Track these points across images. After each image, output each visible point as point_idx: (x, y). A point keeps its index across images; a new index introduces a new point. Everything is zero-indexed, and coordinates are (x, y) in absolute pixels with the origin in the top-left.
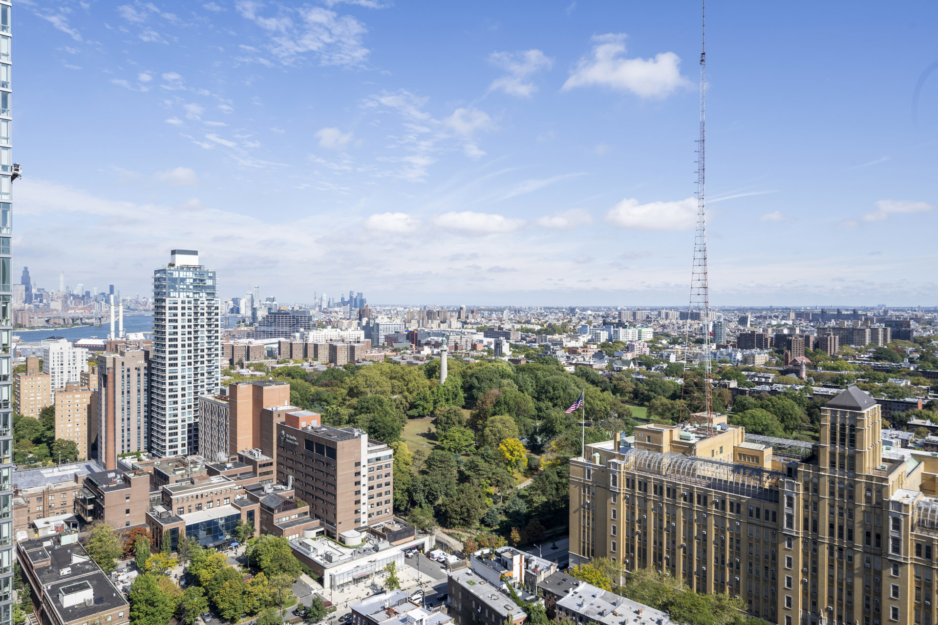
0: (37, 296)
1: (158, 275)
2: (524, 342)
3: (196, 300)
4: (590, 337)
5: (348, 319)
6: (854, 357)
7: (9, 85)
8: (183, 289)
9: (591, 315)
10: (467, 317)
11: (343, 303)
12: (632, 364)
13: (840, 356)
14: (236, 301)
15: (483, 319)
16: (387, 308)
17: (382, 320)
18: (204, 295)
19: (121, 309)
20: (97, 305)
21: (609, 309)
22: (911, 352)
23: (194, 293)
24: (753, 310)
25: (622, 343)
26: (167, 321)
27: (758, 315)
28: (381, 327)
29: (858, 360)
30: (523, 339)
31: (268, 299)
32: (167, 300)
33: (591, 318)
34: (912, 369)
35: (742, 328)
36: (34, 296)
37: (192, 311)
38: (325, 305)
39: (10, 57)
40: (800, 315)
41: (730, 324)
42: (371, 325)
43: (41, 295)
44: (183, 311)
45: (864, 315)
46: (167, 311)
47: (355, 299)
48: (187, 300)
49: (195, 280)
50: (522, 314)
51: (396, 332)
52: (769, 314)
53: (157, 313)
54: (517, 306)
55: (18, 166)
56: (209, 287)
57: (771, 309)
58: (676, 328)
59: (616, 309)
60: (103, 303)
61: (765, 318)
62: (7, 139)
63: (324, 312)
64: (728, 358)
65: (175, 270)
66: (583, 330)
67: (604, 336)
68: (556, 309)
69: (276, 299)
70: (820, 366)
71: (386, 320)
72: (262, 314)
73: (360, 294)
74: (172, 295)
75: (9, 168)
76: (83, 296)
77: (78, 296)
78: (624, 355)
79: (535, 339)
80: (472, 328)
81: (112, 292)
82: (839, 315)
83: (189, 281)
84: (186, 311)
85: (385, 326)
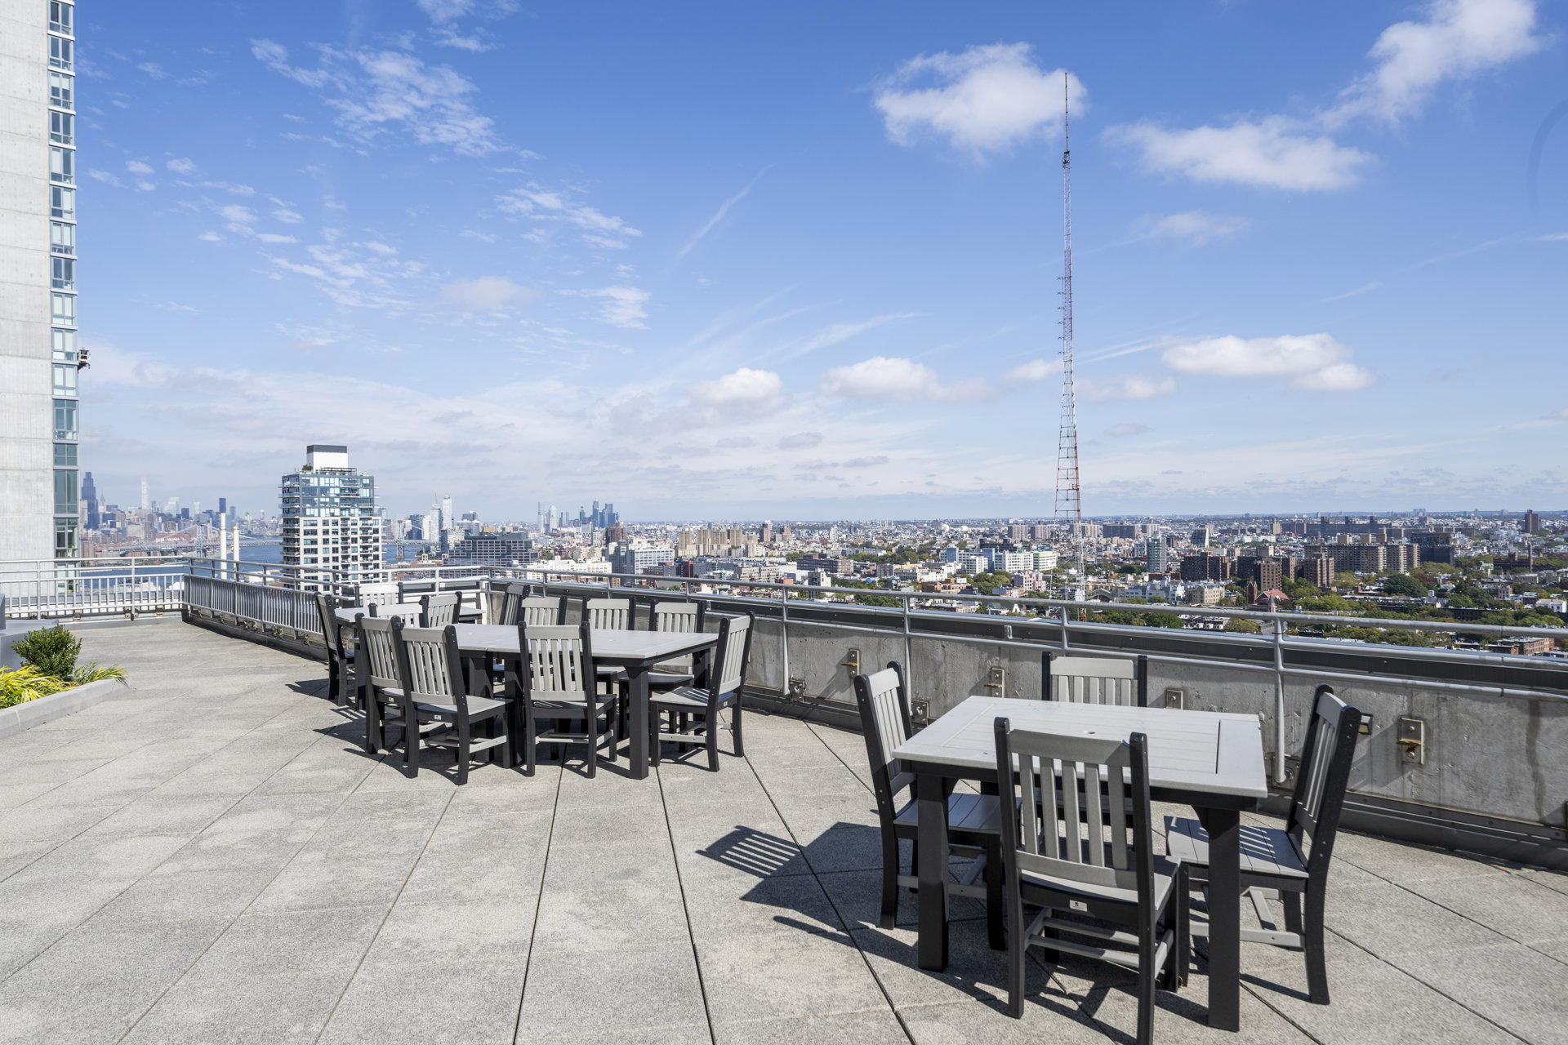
0: (105, 517)
1: (288, 483)
2: (859, 575)
3: (345, 520)
4: (959, 567)
5: (589, 545)
6: (1356, 589)
7: (74, 250)
8: (325, 503)
9: (966, 532)
10: (774, 539)
11: (583, 520)
12: (1016, 607)
13: (1334, 589)
14: (416, 520)
15: (798, 542)
16: (651, 527)
17: (639, 545)
18: (357, 511)
19: (236, 534)
20: (199, 530)
21: (996, 522)
22: (1444, 581)
23: (342, 510)
24: (1217, 520)
25: (1007, 575)
26: (302, 551)
27: (1225, 528)
28: (637, 557)
29: (1361, 594)
30: (857, 571)
31: (465, 516)
32: (302, 520)
33: (966, 537)
34: (1438, 605)
35: (1196, 549)
36: (101, 517)
37: (339, 536)
38: (554, 525)
39: (74, 214)
40: (1289, 526)
41: (1180, 542)
42: (622, 554)
43: (113, 516)
44: (326, 537)
45: (1387, 526)
46: (302, 537)
47: (601, 514)
48: (331, 519)
49: (342, 490)
50: (860, 532)
51: (660, 564)
52: (1244, 526)
53: (287, 540)
54: (854, 520)
55: (86, 352)
56: (364, 500)
57: (1247, 519)
58: (1095, 550)
59: (1007, 522)
60: (209, 526)
61: (1235, 532)
62: (72, 318)
63: (552, 535)
64: (1163, 595)
65: (313, 476)
66: (950, 556)
67: (981, 564)
68: (914, 524)
69: (479, 515)
70: (1300, 604)
71: (645, 545)
72: (454, 539)
73: (609, 506)
74: (308, 513)
75: (75, 356)
76: (179, 516)
77: (171, 515)
78: (1008, 592)
79: (875, 571)
80: (781, 556)
81: (223, 509)
82: (1349, 525)
83: (333, 492)
84: (330, 536)
85: (644, 555)
